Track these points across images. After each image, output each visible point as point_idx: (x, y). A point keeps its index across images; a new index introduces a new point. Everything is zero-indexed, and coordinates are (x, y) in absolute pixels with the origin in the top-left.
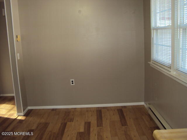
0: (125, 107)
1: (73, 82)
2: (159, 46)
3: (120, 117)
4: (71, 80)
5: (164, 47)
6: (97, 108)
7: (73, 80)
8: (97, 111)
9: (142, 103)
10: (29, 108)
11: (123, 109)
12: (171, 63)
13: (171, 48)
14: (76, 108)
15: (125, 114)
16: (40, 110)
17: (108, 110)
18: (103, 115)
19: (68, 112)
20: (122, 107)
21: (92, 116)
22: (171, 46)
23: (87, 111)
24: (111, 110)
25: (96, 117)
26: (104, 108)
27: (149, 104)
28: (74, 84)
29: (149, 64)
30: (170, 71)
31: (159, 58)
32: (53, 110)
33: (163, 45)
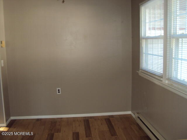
0: (112, 116)
1: (60, 91)
2: (149, 55)
3: (108, 127)
4: (58, 89)
5: (154, 56)
6: (83, 117)
7: (60, 89)
8: (84, 121)
9: (129, 113)
10: (12, 118)
11: (110, 118)
12: (162, 73)
13: (162, 58)
14: (62, 118)
15: (113, 124)
16: (24, 120)
17: (95, 120)
18: (91, 125)
19: (54, 122)
20: (109, 116)
21: (79, 126)
22: (163, 56)
23: (74, 121)
24: (99, 120)
25: (84, 127)
26: (91, 117)
27: (138, 113)
28: (60, 93)
29: (138, 73)
30: (162, 81)
31: (149, 67)
32: (38, 120)
33: (153, 55)
